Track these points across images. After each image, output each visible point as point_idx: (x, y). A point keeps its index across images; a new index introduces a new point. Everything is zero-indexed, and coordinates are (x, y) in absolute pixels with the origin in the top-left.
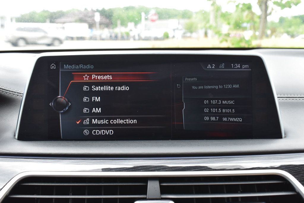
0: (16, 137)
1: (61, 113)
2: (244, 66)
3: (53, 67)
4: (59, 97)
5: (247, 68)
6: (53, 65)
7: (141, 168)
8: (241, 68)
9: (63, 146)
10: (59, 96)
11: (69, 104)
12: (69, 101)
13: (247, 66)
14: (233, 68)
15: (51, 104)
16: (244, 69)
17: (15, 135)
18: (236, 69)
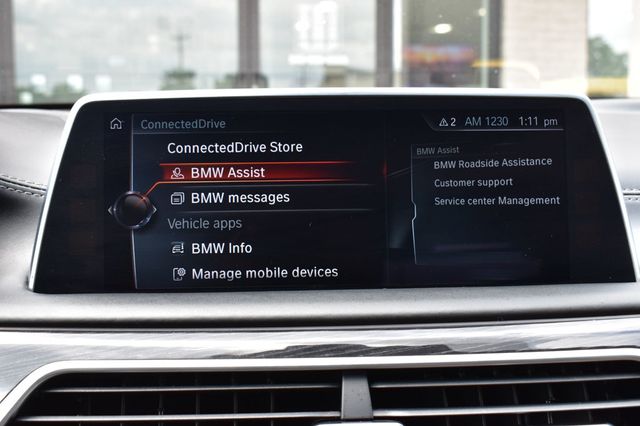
0: (31, 285)
1: (136, 231)
2: (547, 122)
3: (116, 125)
4: (130, 193)
5: (555, 126)
6: (116, 122)
8: (541, 124)
9: (142, 302)
10: (129, 190)
11: (153, 209)
12: (153, 202)
13: (554, 121)
14: (524, 127)
15: (112, 210)
16: (547, 127)
17: (27, 283)
18: (529, 127)
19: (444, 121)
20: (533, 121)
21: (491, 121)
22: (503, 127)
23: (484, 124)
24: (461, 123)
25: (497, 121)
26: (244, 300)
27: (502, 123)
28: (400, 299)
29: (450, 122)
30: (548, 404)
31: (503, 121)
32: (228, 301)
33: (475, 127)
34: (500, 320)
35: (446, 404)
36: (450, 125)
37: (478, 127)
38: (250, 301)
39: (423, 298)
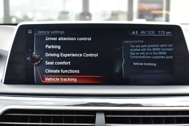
0: (3, 82)
1: (36, 65)
2: (168, 33)
3: (30, 32)
4: (34, 53)
5: (170, 34)
6: (30, 31)
7: (91, 104)
8: (166, 34)
9: (35, 88)
10: (34, 52)
11: (41, 59)
12: (41, 56)
13: (170, 32)
14: (160, 34)
15: (28, 59)
16: (168, 34)
17: (2, 81)
18: (161, 34)
19: (134, 32)
20: (163, 32)
21: (149, 32)
22: (153, 34)
23: (147, 33)
24: (139, 33)
25: (151, 32)
26: (67, 88)
27: (153, 33)
28: (116, 89)
29: (135, 32)
30: (163, 124)
31: (153, 32)
32: (62, 88)
33: (144, 34)
34: (148, 96)
35: (130, 123)
36: (135, 33)
37: (145, 34)
38: (69, 88)
39: (124, 89)
